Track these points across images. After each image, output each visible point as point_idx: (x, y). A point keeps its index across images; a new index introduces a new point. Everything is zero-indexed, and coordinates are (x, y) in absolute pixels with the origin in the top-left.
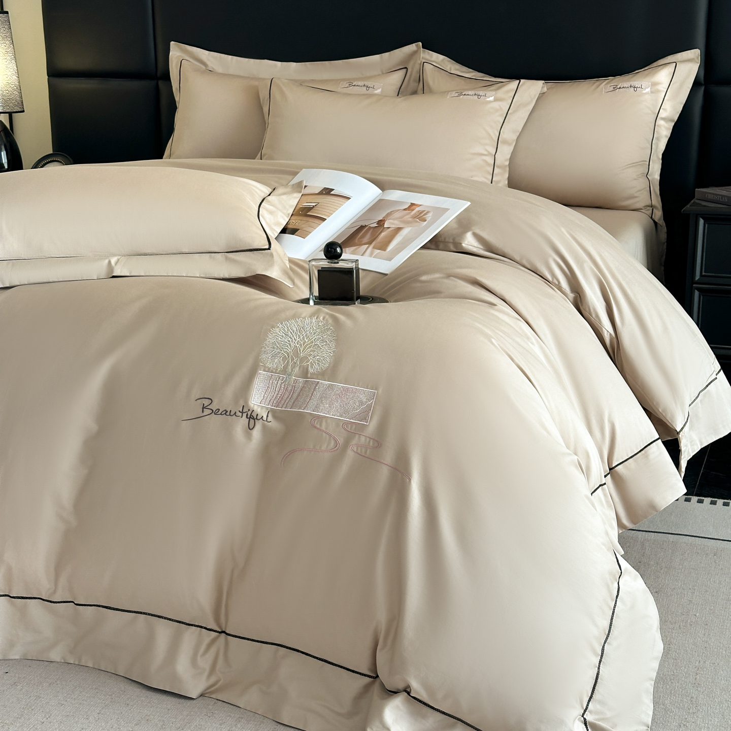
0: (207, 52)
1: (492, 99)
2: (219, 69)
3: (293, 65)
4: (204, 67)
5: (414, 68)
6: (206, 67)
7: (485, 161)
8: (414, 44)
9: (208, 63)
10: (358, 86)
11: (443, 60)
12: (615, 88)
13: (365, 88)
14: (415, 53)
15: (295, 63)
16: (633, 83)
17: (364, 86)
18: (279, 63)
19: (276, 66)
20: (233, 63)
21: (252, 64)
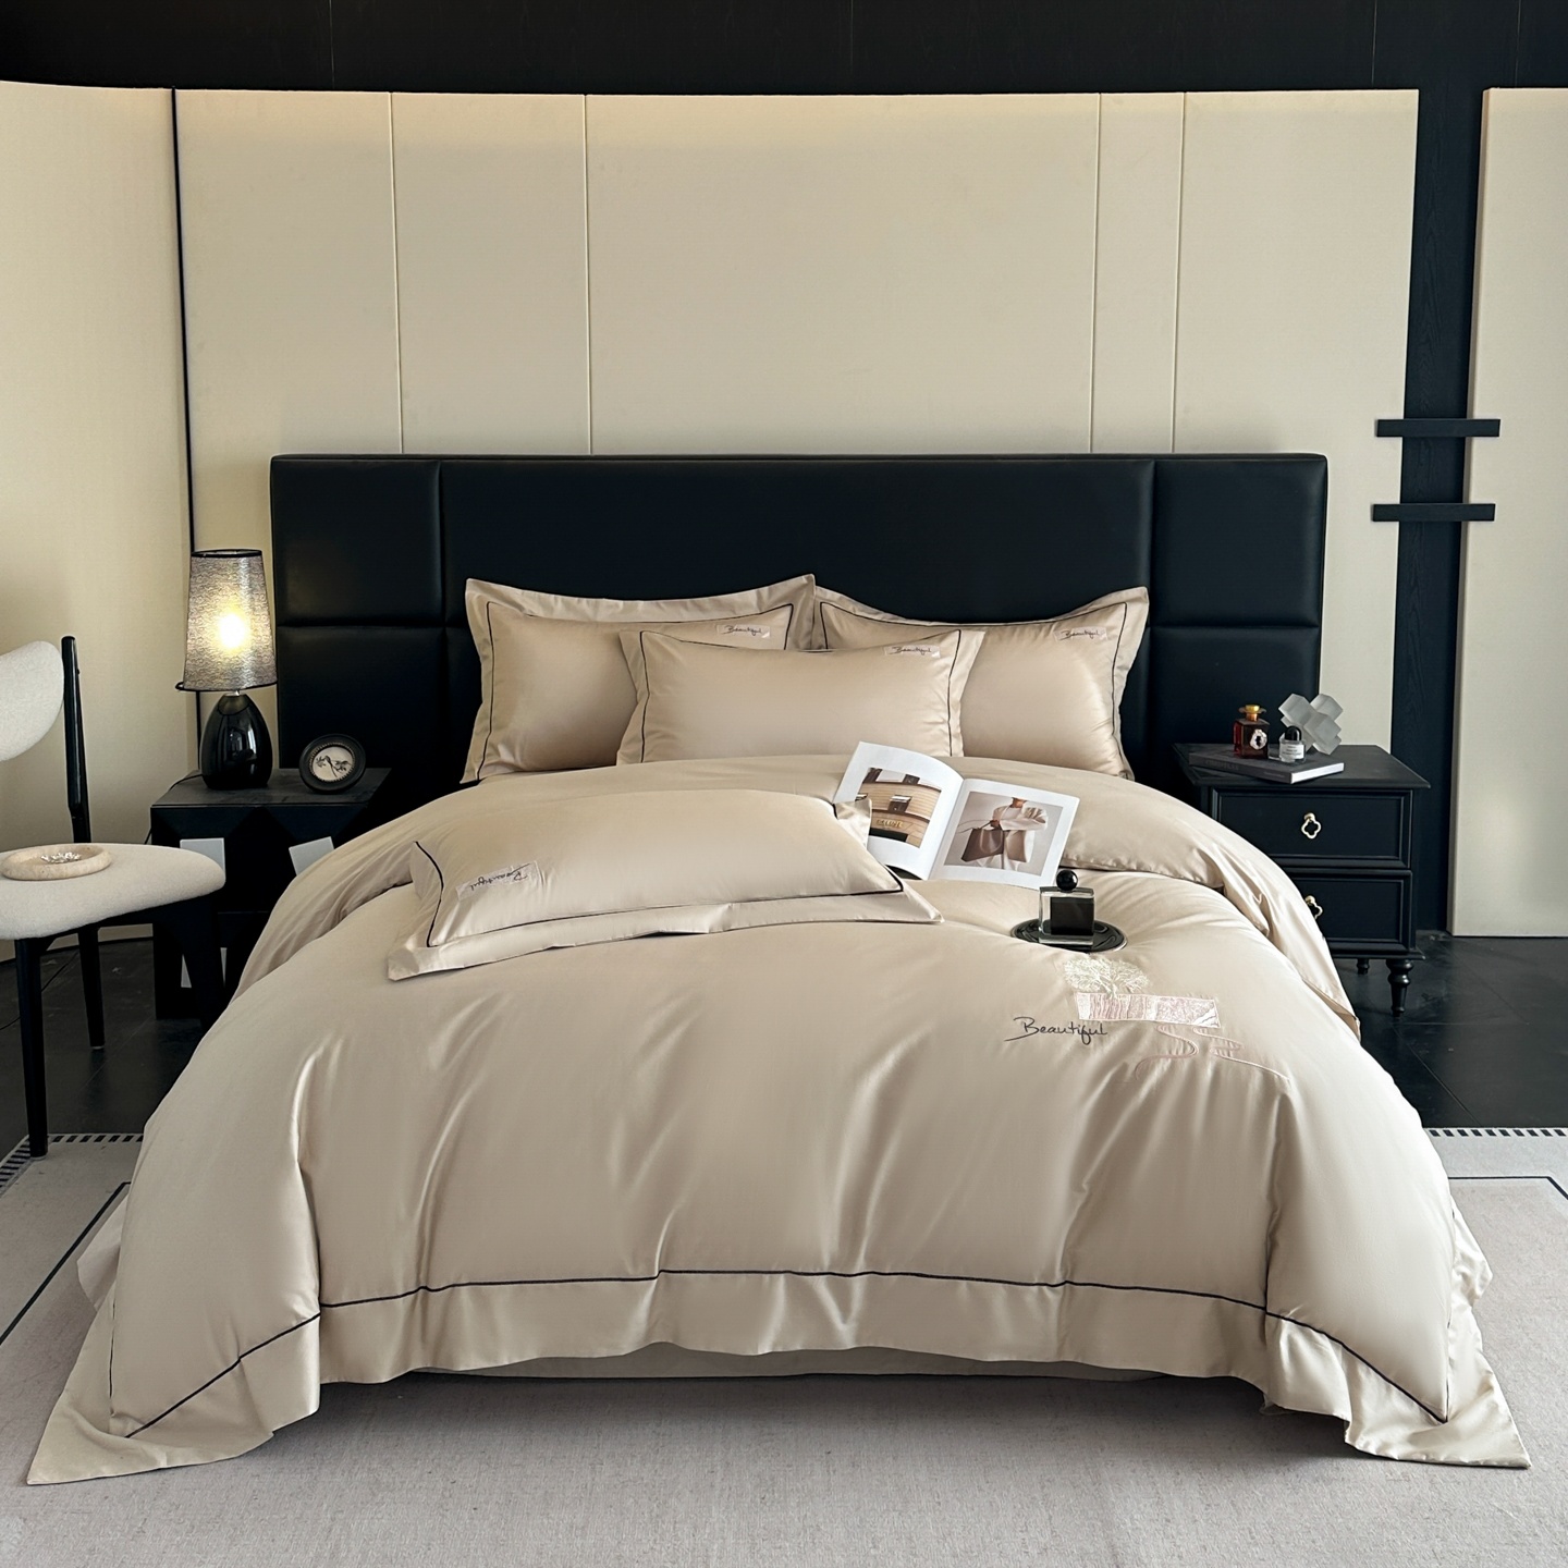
0: (519, 591)
1: (937, 654)
2: (540, 612)
3: (641, 604)
4: (518, 611)
5: (804, 607)
6: (523, 612)
7: (941, 730)
8: (803, 577)
9: (524, 605)
10: (741, 630)
11: (840, 598)
12: (1068, 635)
13: (750, 633)
14: (804, 587)
16: (1089, 629)
17: (748, 629)
18: (621, 603)
19: (617, 606)
20: (558, 604)
21: (584, 604)
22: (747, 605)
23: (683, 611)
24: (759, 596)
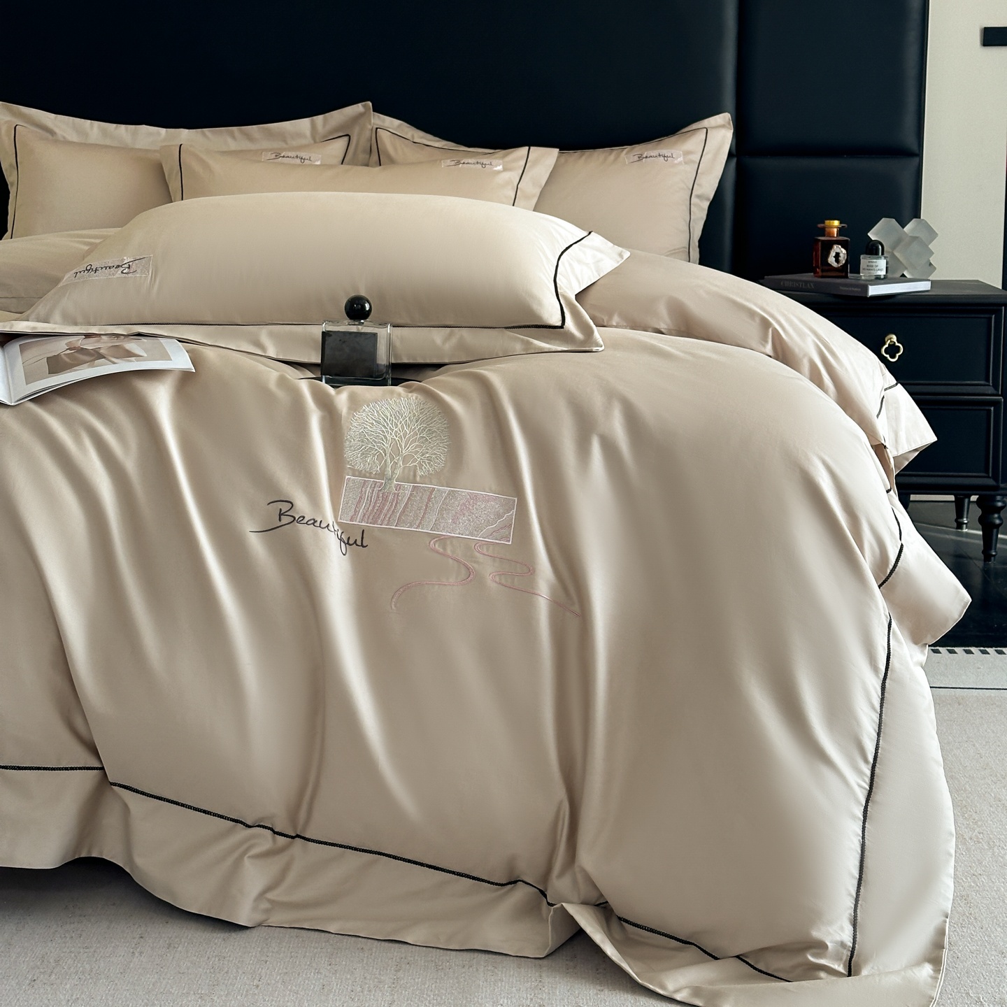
0: (53, 116)
4: (50, 137)
5: (361, 137)
6: (53, 136)
8: (360, 105)
9: (57, 130)
10: (288, 157)
11: (399, 126)
12: (640, 158)
13: (299, 159)
14: (361, 115)
15: (187, 130)
16: (662, 152)
17: (297, 157)
18: (163, 131)
19: (159, 134)
20: (94, 129)
21: (123, 132)
22: (299, 135)
23: (229, 140)
24: (313, 126)
